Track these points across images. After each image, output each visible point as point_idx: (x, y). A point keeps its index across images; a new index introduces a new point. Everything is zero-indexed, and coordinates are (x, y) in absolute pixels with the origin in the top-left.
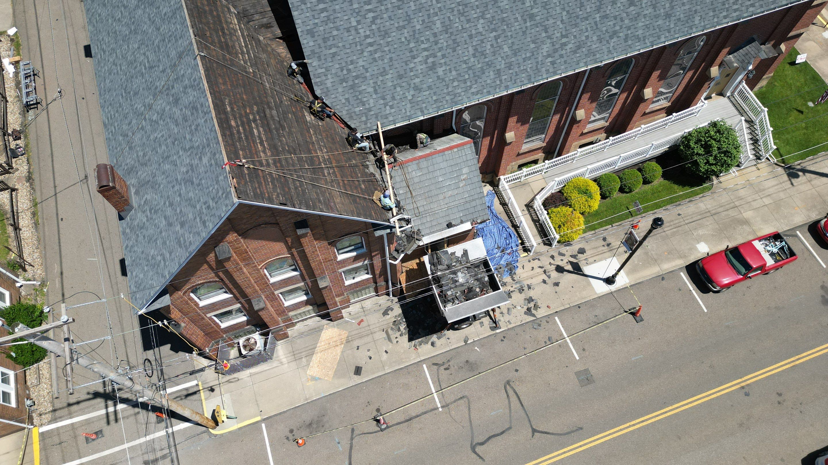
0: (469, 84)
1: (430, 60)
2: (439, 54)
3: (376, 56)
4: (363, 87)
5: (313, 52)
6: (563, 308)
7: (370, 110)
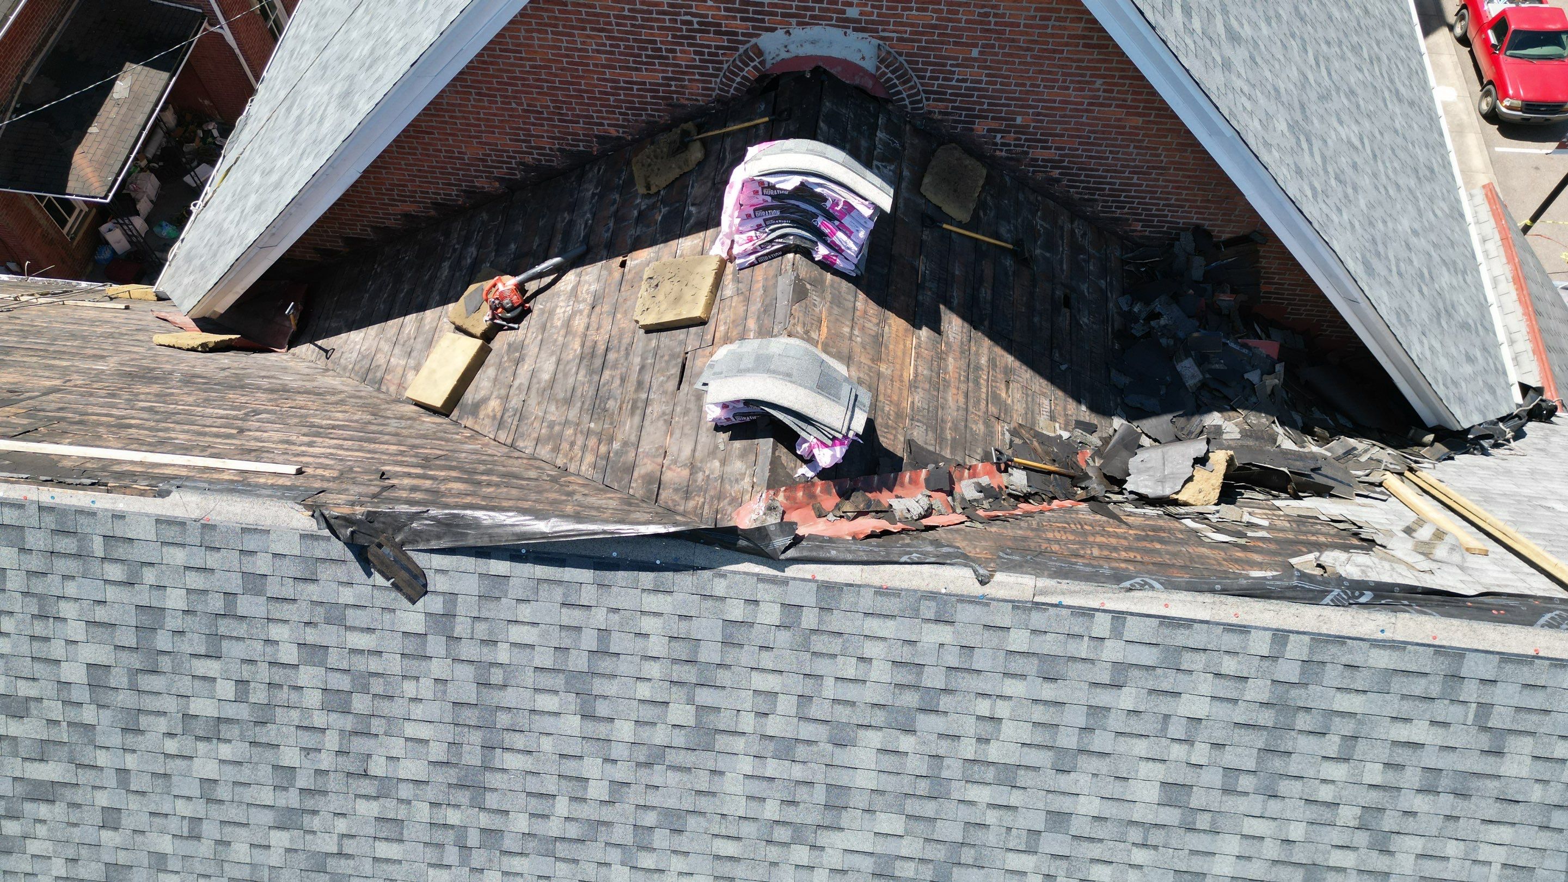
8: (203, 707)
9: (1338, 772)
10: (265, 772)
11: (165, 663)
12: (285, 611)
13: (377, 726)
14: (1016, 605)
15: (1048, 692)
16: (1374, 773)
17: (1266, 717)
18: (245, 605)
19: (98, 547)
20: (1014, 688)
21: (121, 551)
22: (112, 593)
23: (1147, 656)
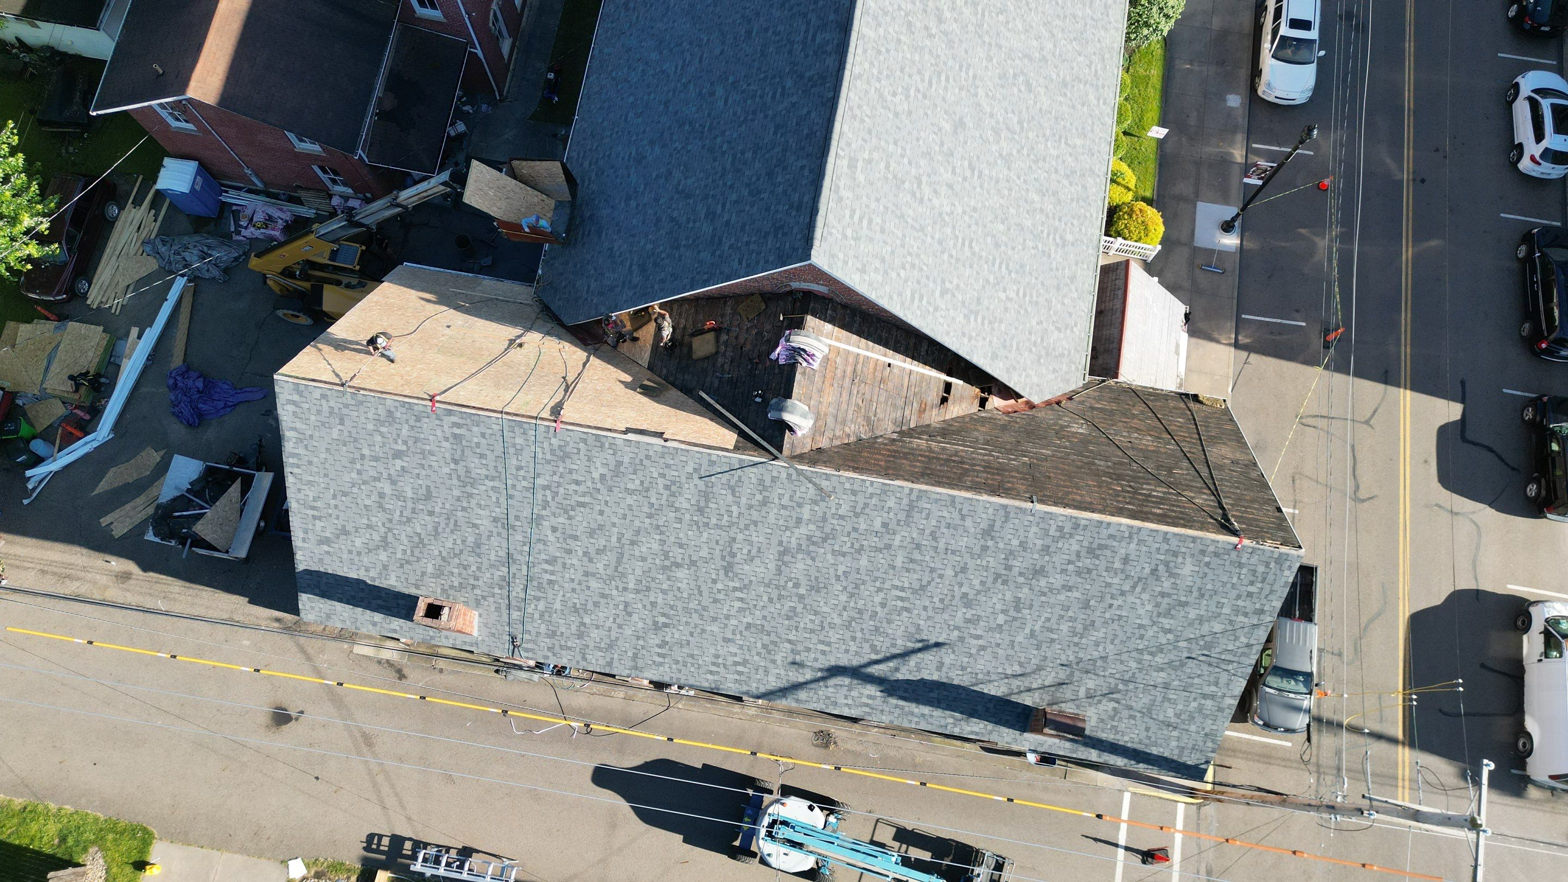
0: (1088, 215)
1: (1058, 240)
2: (1057, 223)
3: (1034, 298)
4: (1052, 341)
5: (1008, 371)
6: (1235, 301)
7: (1069, 353)
8: (630, 486)
9: (924, 522)
10: (646, 504)
11: (621, 475)
12: (656, 464)
13: (677, 494)
14: (847, 478)
15: (853, 498)
16: (934, 523)
17: (907, 508)
18: (645, 462)
19: (607, 445)
20: (845, 497)
21: (614, 447)
22: (608, 457)
23: (879, 492)
